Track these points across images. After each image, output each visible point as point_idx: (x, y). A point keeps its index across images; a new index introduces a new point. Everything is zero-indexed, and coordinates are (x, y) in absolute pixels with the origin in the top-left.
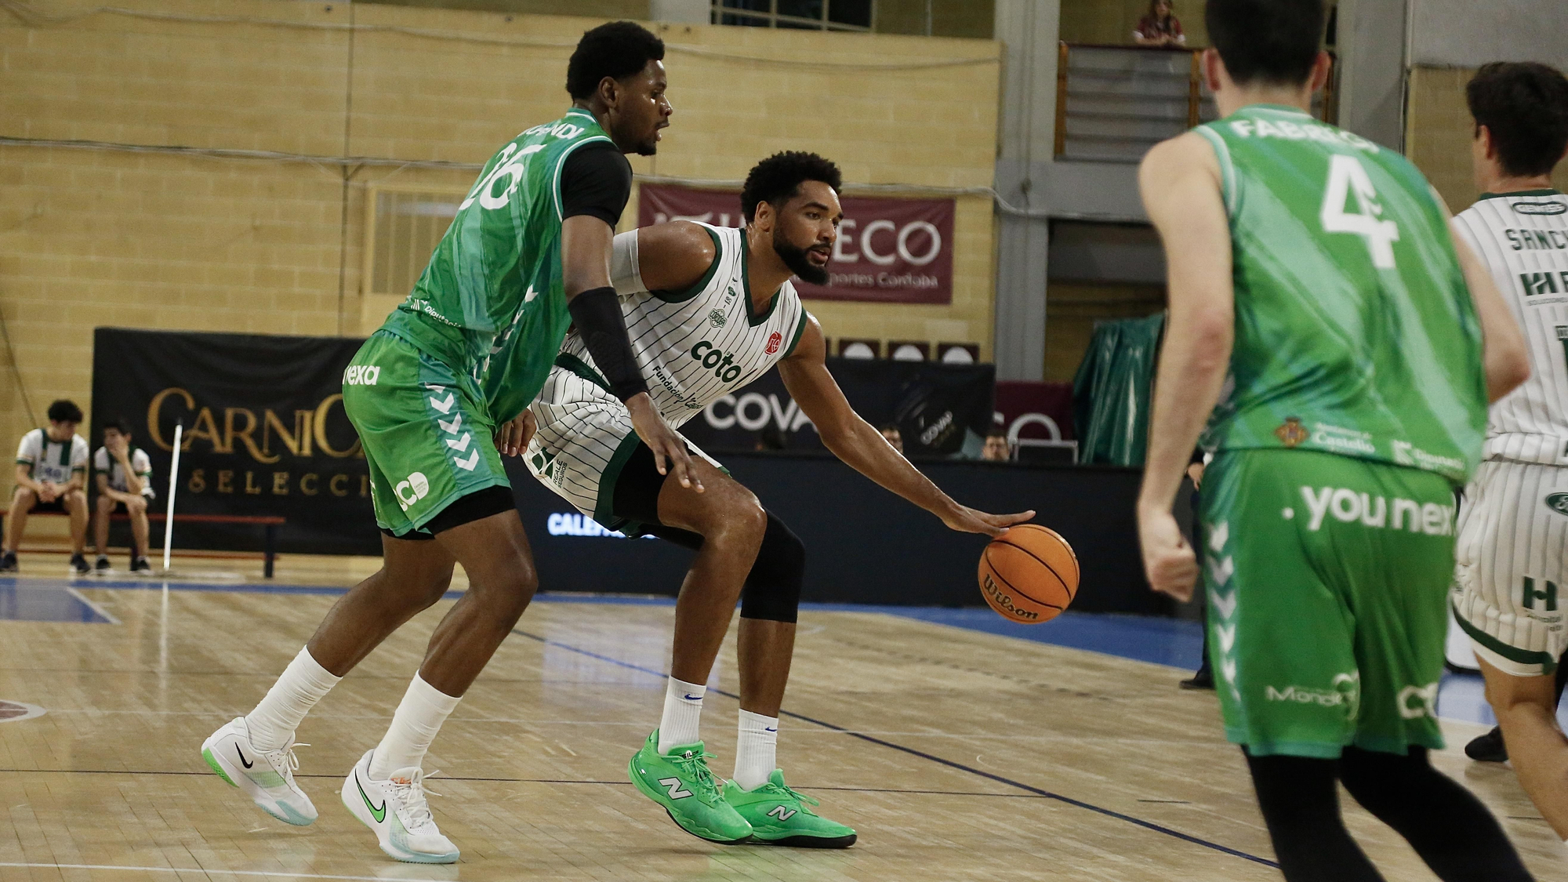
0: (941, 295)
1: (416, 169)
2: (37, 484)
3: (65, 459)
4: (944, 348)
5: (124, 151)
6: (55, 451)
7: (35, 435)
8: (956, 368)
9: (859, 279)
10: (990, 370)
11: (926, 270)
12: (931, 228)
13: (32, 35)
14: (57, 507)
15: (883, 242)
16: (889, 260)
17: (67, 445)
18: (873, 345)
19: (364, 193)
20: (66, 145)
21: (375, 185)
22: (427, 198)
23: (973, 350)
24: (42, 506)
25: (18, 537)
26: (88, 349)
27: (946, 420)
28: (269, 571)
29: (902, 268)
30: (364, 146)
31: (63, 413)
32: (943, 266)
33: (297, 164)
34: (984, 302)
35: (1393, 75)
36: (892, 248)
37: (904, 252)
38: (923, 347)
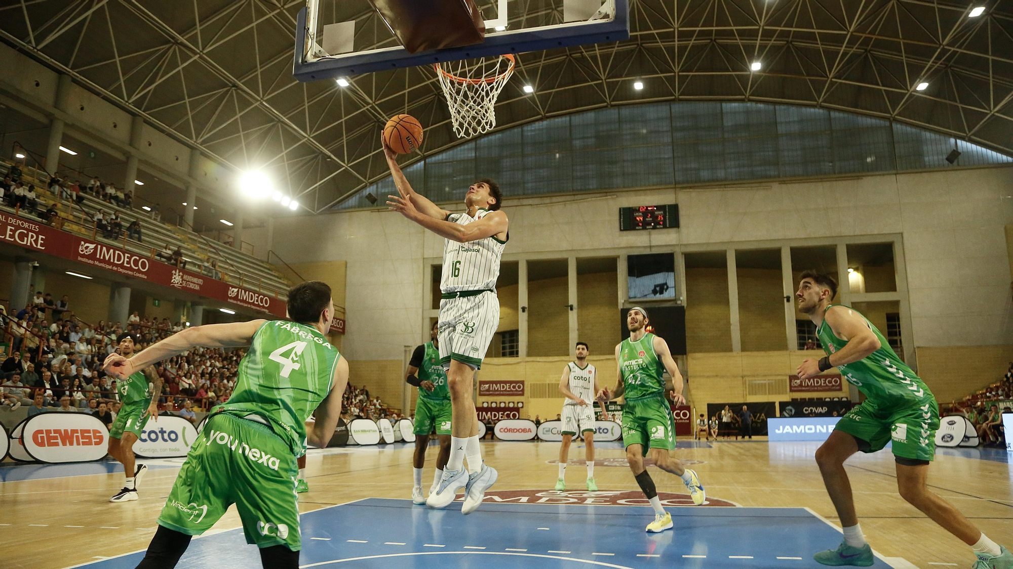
0: (840, 390)
1: (754, 376)
2: (702, 428)
3: (704, 423)
4: (842, 398)
5: (708, 377)
6: (702, 423)
7: (699, 420)
8: (844, 401)
9: (827, 388)
10: (850, 401)
11: (838, 386)
12: (838, 379)
13: (695, 362)
14: (704, 431)
15: (830, 382)
16: (831, 385)
17: (704, 421)
18: (830, 398)
19: (745, 381)
20: (700, 376)
21: (747, 379)
22: (755, 380)
23: (847, 398)
24: (702, 430)
25: (700, 435)
26: (706, 407)
27: (844, 410)
28: (737, 439)
29: (833, 386)
30: (745, 373)
31: (702, 416)
32: (840, 385)
33: (735, 377)
34: (848, 390)
35: (912, 350)
36: (832, 383)
37: (833, 383)
38: (838, 398)
